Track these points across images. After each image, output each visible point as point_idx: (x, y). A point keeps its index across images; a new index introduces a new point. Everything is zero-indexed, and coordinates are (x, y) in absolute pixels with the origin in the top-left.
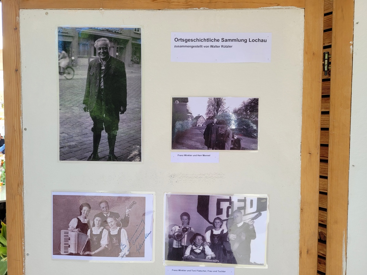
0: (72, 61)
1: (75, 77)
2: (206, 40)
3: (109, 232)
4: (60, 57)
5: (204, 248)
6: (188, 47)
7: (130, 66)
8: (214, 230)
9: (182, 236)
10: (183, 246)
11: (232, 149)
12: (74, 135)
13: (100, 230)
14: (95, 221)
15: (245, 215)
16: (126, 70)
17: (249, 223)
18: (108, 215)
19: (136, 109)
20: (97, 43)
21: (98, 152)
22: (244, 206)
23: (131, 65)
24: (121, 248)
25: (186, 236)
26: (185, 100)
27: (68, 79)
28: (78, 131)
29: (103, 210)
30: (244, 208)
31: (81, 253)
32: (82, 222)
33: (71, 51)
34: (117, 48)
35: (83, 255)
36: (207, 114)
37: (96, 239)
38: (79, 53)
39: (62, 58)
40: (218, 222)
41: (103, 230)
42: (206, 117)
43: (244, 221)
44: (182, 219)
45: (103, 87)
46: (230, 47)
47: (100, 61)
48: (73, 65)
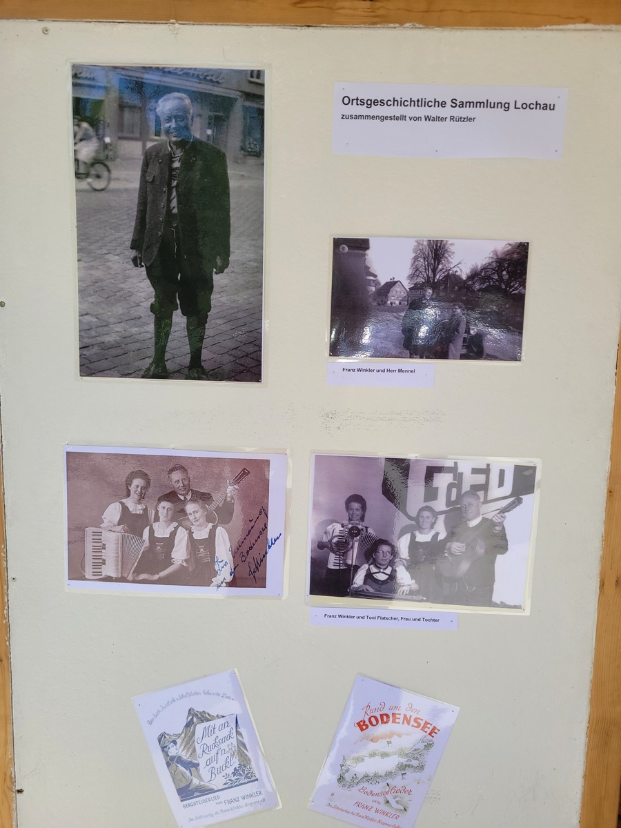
0: (106, 146)
1: (113, 185)
2: (416, 103)
3: (191, 534)
4: (78, 137)
5: (394, 571)
6: (373, 118)
7: (239, 161)
8: (417, 533)
9: (349, 544)
10: (349, 565)
11: (463, 357)
12: (112, 320)
13: (171, 528)
14: (160, 509)
15: (486, 502)
16: (230, 172)
17: (494, 519)
18: (189, 497)
19: (251, 263)
20: (164, 106)
21: (166, 359)
22: (484, 483)
23: (241, 158)
24: (216, 568)
25: (356, 545)
26: (361, 245)
27: (96, 190)
28: (121, 311)
29: (176, 486)
30: (485, 487)
31: (130, 578)
32: (131, 510)
33: (102, 122)
34: (210, 118)
35: (134, 581)
36: (411, 277)
37: (162, 547)
38: (121, 126)
39: (81, 140)
40: (428, 517)
41: (176, 529)
42: (407, 285)
43: (483, 516)
44: (348, 507)
45: (175, 211)
46: (470, 120)
47: (170, 149)
48: (107, 157)
